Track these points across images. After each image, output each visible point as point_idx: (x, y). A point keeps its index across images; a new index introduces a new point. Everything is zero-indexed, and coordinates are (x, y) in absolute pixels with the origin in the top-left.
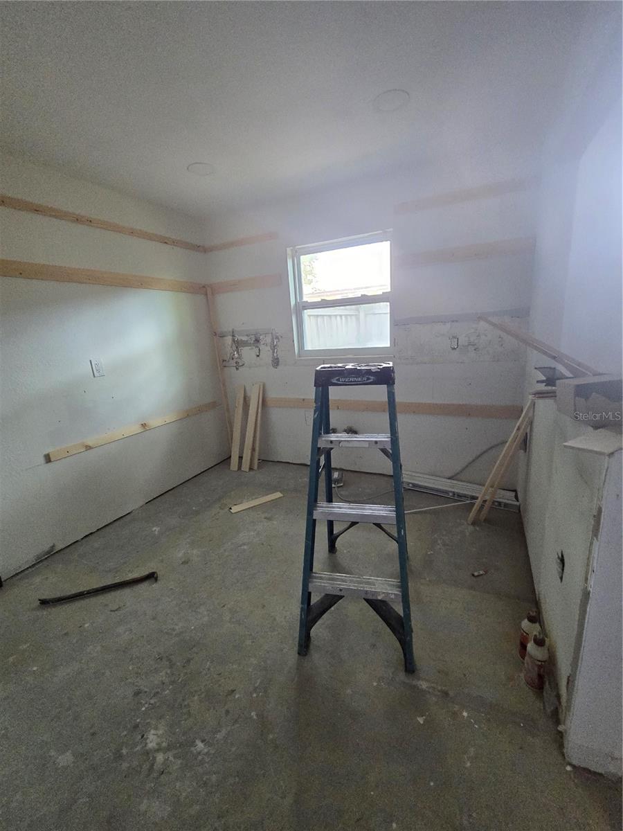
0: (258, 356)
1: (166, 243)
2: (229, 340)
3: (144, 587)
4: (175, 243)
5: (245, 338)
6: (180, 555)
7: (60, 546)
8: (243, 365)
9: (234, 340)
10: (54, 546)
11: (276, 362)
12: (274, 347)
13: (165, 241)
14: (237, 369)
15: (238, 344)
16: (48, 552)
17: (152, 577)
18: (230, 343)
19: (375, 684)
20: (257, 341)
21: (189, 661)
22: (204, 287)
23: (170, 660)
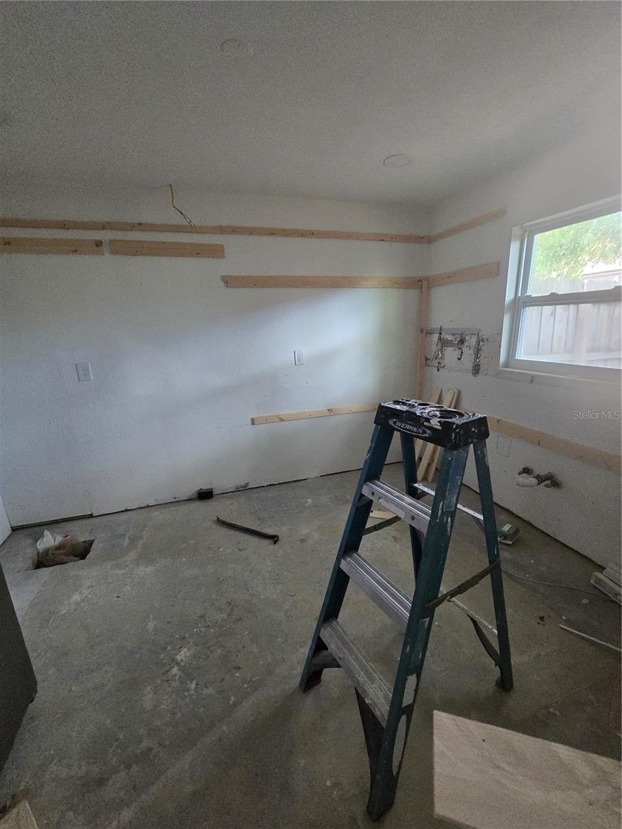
0: (459, 359)
1: (383, 240)
2: (435, 337)
3: (267, 542)
4: (393, 238)
5: (450, 338)
6: (304, 532)
7: (251, 486)
8: (444, 367)
9: (440, 339)
10: (248, 484)
11: (476, 370)
12: (478, 351)
13: (381, 238)
14: (438, 370)
15: (443, 343)
16: (244, 487)
17: (274, 539)
18: (436, 342)
19: (328, 783)
20: (462, 341)
21: (240, 619)
22: (420, 281)
23: (232, 610)
